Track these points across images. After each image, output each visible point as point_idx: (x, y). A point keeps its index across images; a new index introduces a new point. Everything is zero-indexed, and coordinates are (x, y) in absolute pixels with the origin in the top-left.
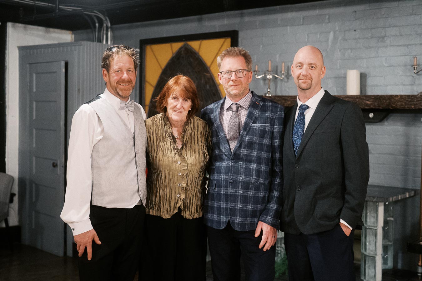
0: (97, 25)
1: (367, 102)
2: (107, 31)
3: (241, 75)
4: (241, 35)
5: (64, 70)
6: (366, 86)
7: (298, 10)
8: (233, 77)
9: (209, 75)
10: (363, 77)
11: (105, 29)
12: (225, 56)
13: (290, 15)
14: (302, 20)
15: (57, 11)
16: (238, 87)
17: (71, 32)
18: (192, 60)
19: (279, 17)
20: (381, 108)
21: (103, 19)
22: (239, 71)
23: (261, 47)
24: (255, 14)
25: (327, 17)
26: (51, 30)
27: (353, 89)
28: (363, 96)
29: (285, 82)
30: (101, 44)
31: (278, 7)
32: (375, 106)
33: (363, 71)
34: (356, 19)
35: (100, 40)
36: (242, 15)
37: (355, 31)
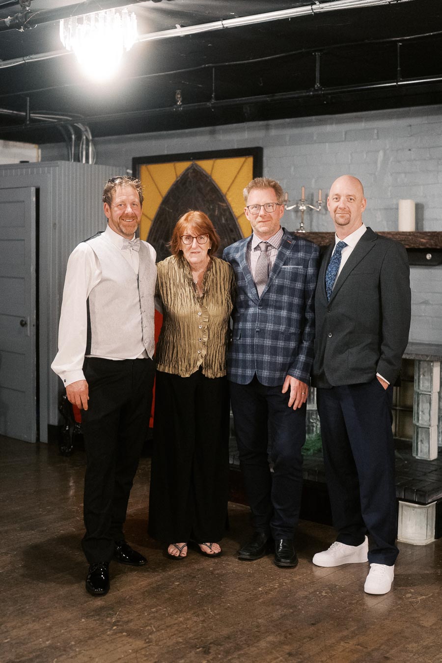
0: (73, 137)
1: (422, 240)
2: (88, 145)
3: (270, 209)
4: (266, 153)
5: (34, 199)
6: (423, 219)
7: (339, 122)
8: (262, 212)
9: (224, 205)
10: (419, 209)
11: (85, 142)
12: (252, 187)
13: (329, 128)
14: (344, 136)
15: (28, 122)
16: (267, 223)
17: (37, 146)
18: (202, 185)
19: (314, 130)
20: (438, 247)
21: (83, 129)
22: (268, 205)
23: (292, 168)
24: (283, 126)
25: (376, 131)
26: (11, 143)
27: (407, 224)
28: (419, 233)
29: (322, 214)
30: (78, 164)
31: (314, 118)
32: (431, 245)
33: (420, 200)
34: (412, 136)
35: (78, 159)
36: (267, 127)
37: (410, 150)
